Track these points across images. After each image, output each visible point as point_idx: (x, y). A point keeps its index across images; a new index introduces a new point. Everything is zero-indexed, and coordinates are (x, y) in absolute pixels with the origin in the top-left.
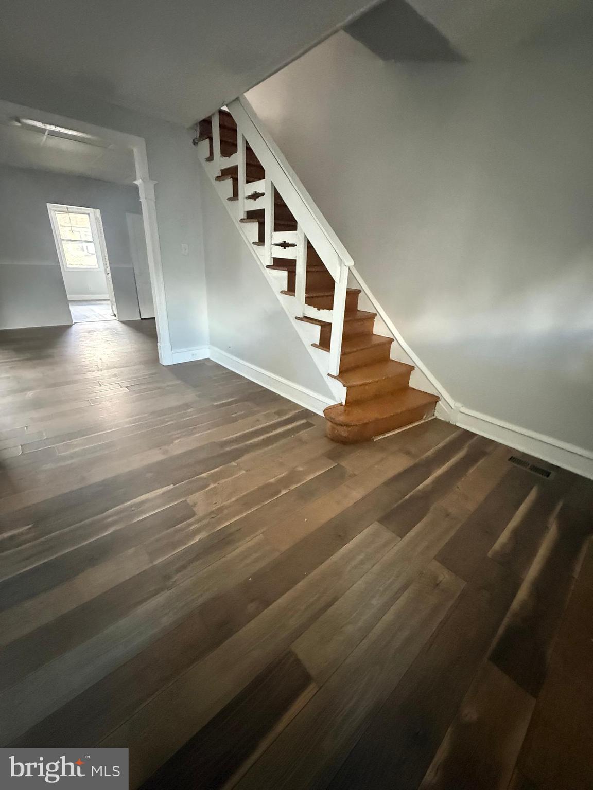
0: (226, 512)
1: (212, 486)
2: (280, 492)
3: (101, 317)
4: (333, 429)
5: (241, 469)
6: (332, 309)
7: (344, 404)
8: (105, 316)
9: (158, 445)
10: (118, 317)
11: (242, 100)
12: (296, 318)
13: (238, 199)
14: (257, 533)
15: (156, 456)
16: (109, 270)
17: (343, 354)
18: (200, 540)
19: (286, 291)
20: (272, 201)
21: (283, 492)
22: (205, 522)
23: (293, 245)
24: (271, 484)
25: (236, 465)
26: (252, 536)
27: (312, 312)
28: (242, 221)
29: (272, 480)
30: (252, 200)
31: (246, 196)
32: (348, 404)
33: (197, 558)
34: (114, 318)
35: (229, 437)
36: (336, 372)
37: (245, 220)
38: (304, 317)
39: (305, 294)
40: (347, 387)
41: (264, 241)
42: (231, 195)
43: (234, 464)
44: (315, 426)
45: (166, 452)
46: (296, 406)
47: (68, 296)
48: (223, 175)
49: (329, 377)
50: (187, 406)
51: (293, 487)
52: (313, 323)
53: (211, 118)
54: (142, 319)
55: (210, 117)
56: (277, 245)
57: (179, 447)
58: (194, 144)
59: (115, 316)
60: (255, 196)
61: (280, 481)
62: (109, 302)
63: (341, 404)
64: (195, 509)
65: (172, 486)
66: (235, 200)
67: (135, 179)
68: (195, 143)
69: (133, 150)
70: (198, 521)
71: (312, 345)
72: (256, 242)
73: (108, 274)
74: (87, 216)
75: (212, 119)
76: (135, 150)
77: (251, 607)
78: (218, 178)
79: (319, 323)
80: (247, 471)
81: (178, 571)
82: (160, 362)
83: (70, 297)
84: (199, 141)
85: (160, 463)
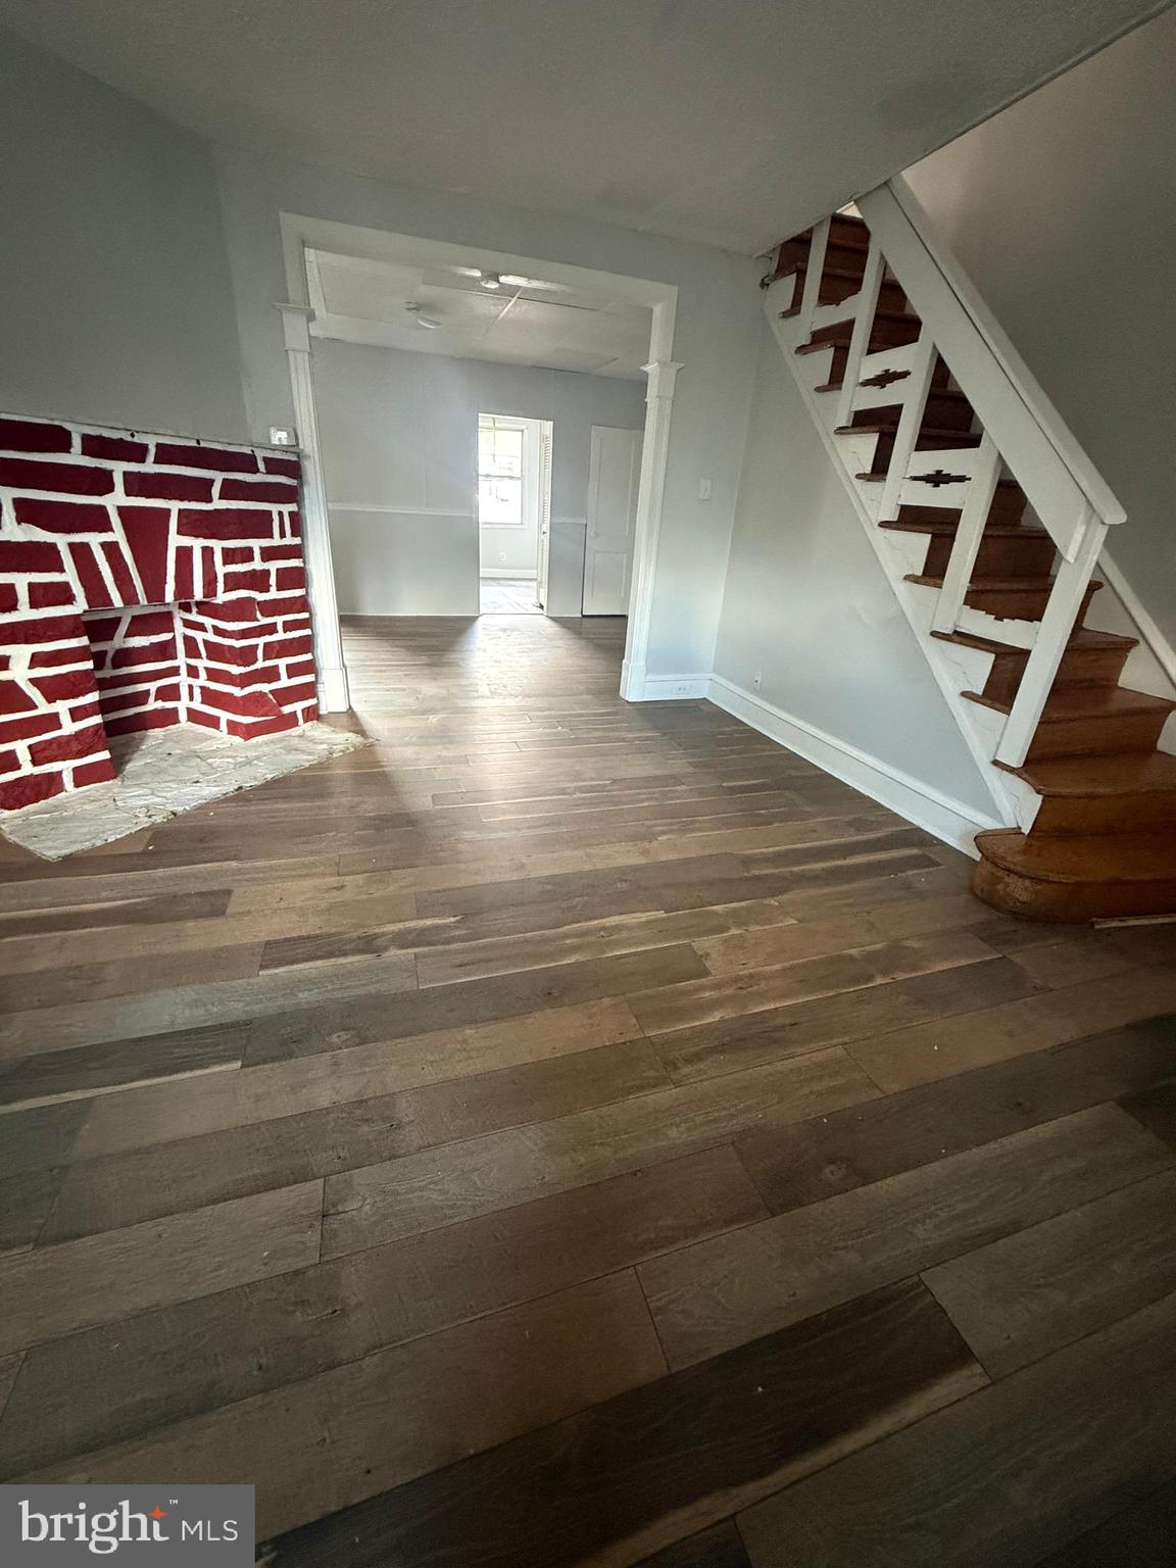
0: (763, 985)
1: (734, 931)
2: (870, 978)
3: (519, 608)
4: (996, 880)
5: (786, 914)
6: (1040, 620)
7: (1026, 830)
8: (525, 606)
9: (633, 838)
10: (548, 610)
11: (896, 184)
12: (934, 634)
13: (840, 388)
14: (834, 1041)
15: (626, 856)
16: (546, 527)
17: (1045, 721)
18: (722, 1021)
19: (917, 577)
20: (925, 387)
21: (879, 981)
22: (728, 992)
23: (961, 479)
24: (852, 959)
25: (777, 904)
26: (821, 1044)
27: (982, 624)
28: (841, 431)
29: (853, 952)
30: (876, 389)
31: (861, 381)
32: (1037, 834)
33: (720, 1049)
34: (539, 611)
35: (758, 851)
36: (1016, 759)
37: (849, 430)
38: (955, 632)
39: (968, 584)
40: (1045, 796)
41: (885, 472)
42: (825, 380)
43: (773, 902)
44: (942, 867)
45: (645, 853)
46: (895, 818)
47: (481, 570)
48: (813, 342)
49: (995, 768)
50: (676, 779)
51: (901, 976)
52: (978, 648)
53: (812, 234)
54: (584, 616)
55: (810, 231)
56: (915, 479)
57: (668, 848)
58: (763, 288)
59: (542, 607)
60: (885, 379)
61: (871, 958)
62: (534, 584)
63: (1017, 831)
64: (708, 964)
65: (661, 914)
66: (833, 389)
67: (646, 362)
68: (764, 285)
69: (652, 310)
70: (717, 986)
71: (965, 694)
72: (865, 474)
73: (544, 533)
74: (520, 433)
75: (814, 235)
76: (658, 310)
77: (830, 1173)
78: (802, 350)
79: (993, 649)
80: (800, 921)
81: (690, 1060)
82: (621, 694)
83: (483, 572)
84: (775, 278)
85: (636, 869)
